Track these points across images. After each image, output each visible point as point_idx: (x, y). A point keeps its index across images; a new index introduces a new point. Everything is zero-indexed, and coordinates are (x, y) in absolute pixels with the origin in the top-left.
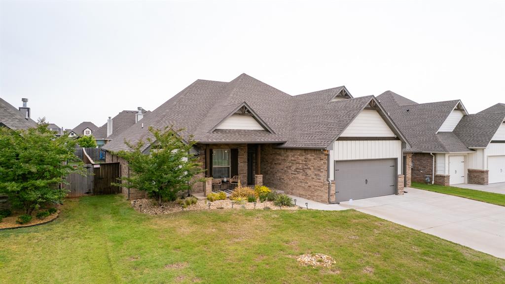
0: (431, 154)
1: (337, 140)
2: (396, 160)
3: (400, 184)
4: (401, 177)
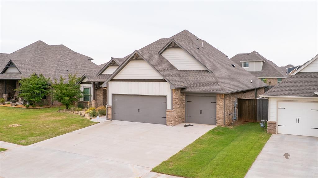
1: (110, 81)
3: (168, 117)
4: (169, 112)
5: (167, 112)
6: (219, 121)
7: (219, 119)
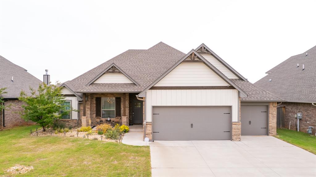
0: (313, 104)
1: (149, 89)
2: (230, 107)
3: (235, 131)
4: (236, 124)
5: (234, 125)
6: (272, 130)
7: (272, 129)
